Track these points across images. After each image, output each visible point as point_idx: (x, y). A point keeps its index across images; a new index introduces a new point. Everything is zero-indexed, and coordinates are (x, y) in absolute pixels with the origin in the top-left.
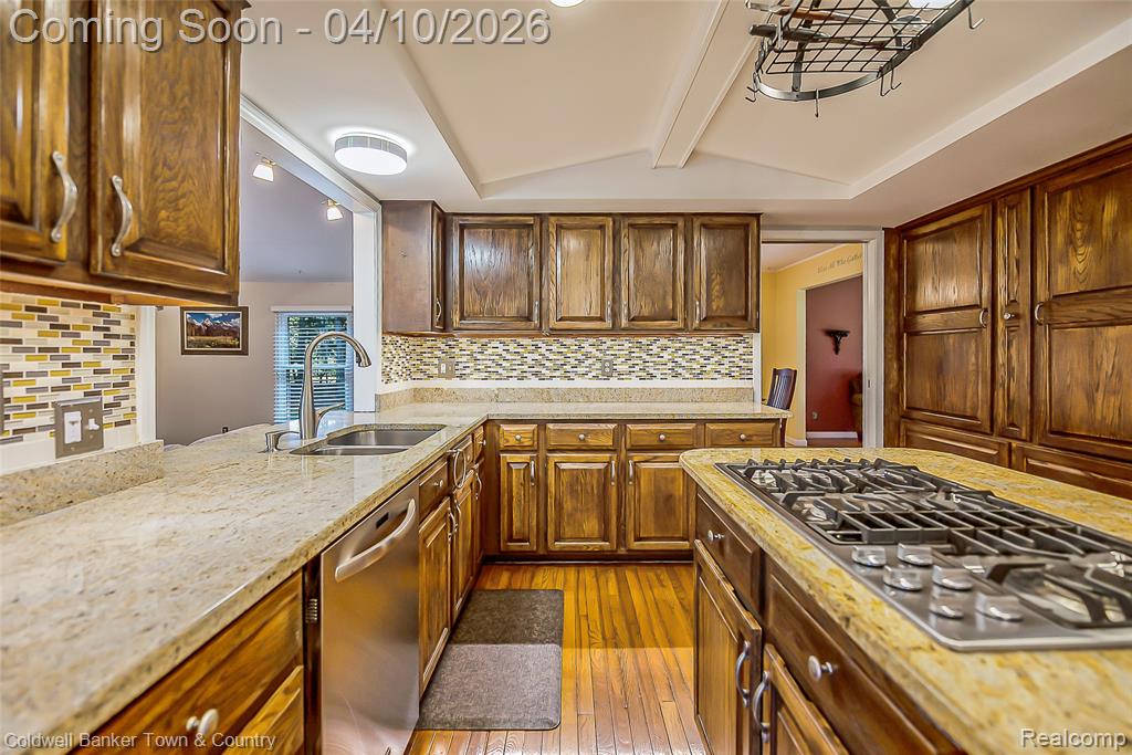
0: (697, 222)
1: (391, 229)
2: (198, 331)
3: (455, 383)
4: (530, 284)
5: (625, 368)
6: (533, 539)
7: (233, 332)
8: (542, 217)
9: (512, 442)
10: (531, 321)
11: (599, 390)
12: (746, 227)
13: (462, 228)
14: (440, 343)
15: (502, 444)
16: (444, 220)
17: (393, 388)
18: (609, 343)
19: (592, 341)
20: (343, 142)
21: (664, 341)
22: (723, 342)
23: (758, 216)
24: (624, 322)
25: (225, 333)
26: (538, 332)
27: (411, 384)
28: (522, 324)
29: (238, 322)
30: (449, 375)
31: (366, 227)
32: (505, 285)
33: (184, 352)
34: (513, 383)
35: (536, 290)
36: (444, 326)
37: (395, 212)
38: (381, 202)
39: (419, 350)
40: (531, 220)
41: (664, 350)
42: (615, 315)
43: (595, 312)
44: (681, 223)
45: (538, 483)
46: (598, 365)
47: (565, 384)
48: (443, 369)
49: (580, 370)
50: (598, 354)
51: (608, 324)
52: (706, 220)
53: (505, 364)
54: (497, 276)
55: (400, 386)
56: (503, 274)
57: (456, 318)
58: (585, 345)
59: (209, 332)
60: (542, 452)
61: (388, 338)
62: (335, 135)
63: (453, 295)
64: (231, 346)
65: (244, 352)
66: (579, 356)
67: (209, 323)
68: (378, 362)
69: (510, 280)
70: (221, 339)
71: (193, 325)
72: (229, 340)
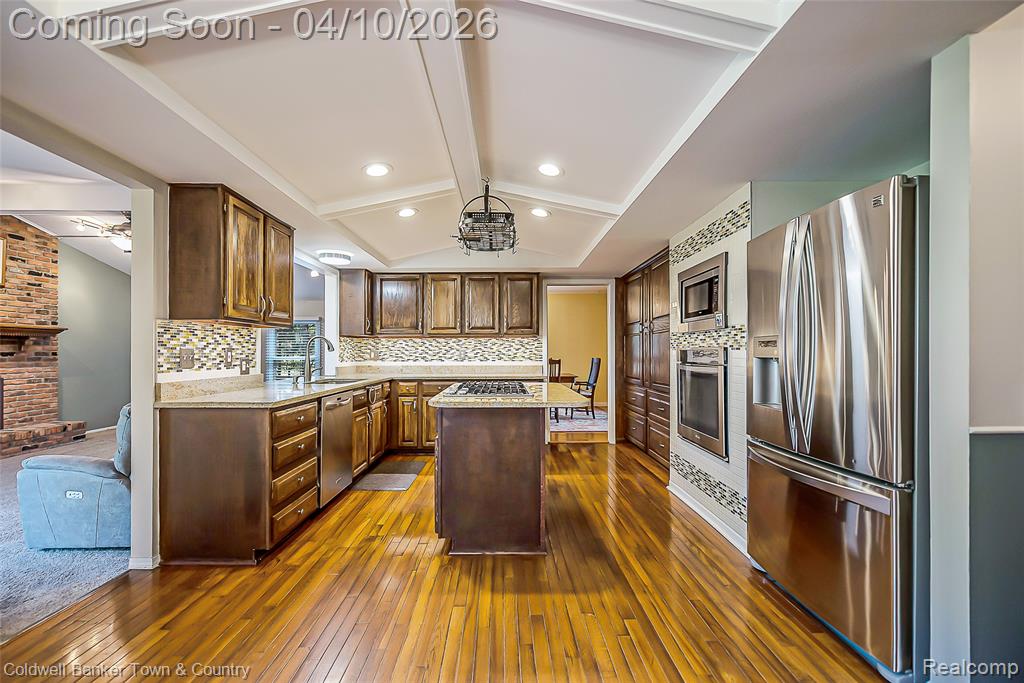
0: (506, 277)
1: (344, 283)
3: (379, 363)
4: (417, 310)
5: (472, 355)
6: (415, 440)
8: (423, 275)
9: (405, 391)
10: (418, 329)
11: (458, 367)
12: (531, 280)
13: (382, 280)
14: (371, 341)
15: (400, 392)
16: (371, 276)
17: (344, 364)
18: (464, 341)
19: (454, 340)
20: (323, 255)
21: (494, 340)
22: (526, 340)
23: (538, 274)
24: (467, 330)
26: (422, 335)
27: (355, 363)
28: (413, 331)
30: (375, 359)
31: (332, 283)
32: (403, 311)
34: (411, 363)
35: (420, 313)
36: (372, 331)
37: (346, 274)
38: (339, 270)
39: (359, 345)
40: (418, 276)
41: (495, 345)
42: (462, 326)
43: (452, 325)
44: (497, 278)
45: (418, 412)
46: (458, 353)
47: (440, 363)
48: (372, 356)
49: (448, 356)
50: (458, 347)
51: (458, 331)
52: (510, 276)
53: (406, 353)
54: (400, 305)
55: (348, 364)
56: (403, 304)
57: (378, 327)
58: (450, 342)
60: (420, 396)
61: (342, 339)
62: (319, 252)
63: (377, 316)
66: (447, 348)
68: (337, 350)
69: (407, 308)
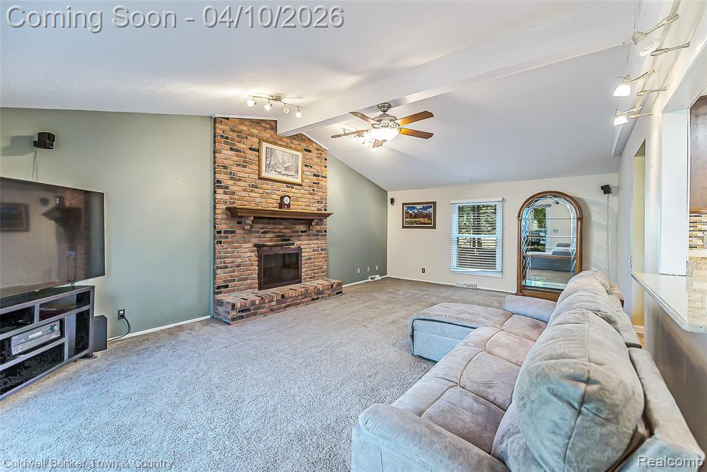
2: (411, 216)
7: (428, 216)
25: (424, 217)
29: (431, 210)
33: (404, 227)
59: (416, 216)
64: (427, 224)
65: (434, 227)
67: (416, 211)
70: (422, 220)
71: (408, 213)
72: (426, 220)
